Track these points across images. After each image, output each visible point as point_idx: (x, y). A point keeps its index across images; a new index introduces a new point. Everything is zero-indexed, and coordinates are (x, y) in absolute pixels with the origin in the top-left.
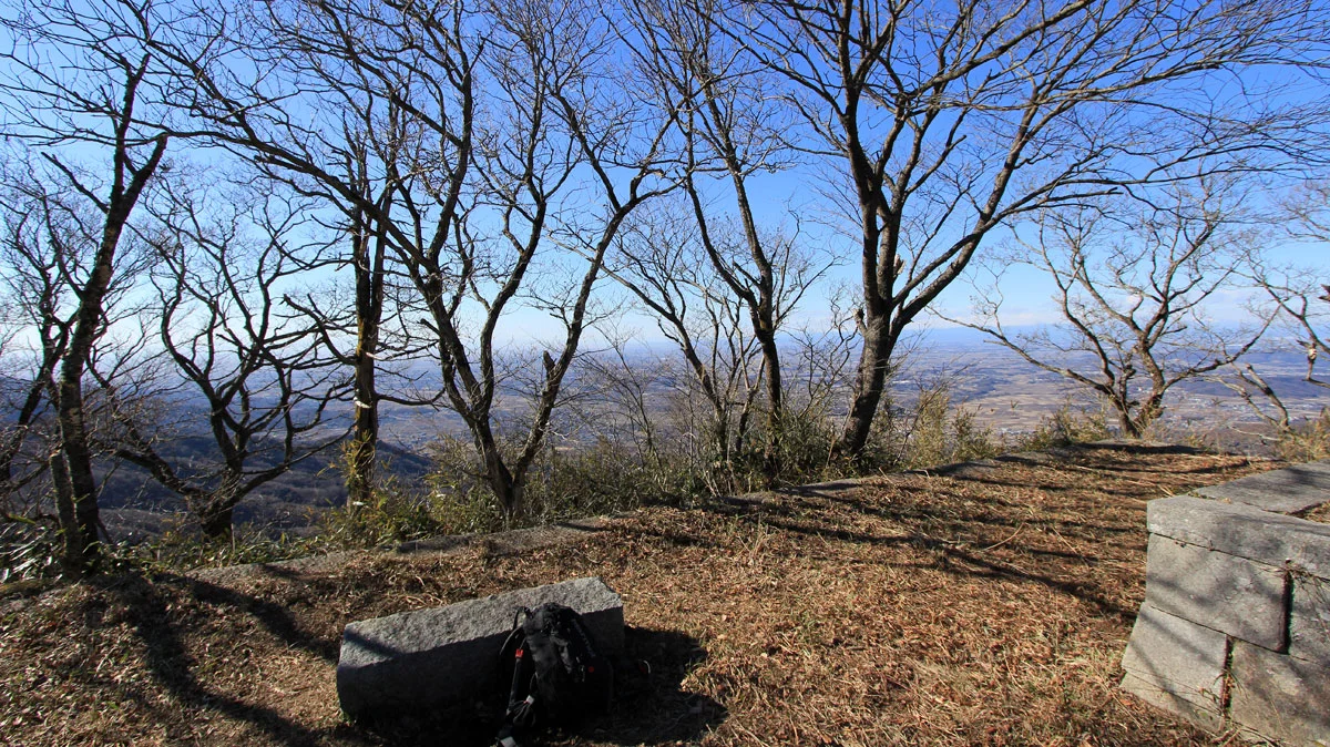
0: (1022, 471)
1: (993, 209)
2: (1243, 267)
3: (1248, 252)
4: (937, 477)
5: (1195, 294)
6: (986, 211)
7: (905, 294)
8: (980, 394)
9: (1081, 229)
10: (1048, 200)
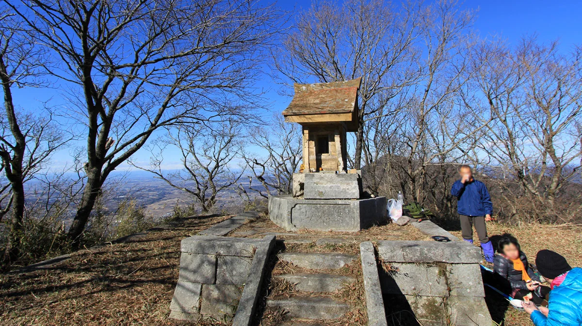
0: (157, 234)
1: (156, 122)
2: (239, 152)
3: (241, 147)
4: (116, 244)
5: (227, 160)
6: (154, 123)
7: (112, 156)
8: (159, 200)
9: (193, 134)
10: (176, 122)
